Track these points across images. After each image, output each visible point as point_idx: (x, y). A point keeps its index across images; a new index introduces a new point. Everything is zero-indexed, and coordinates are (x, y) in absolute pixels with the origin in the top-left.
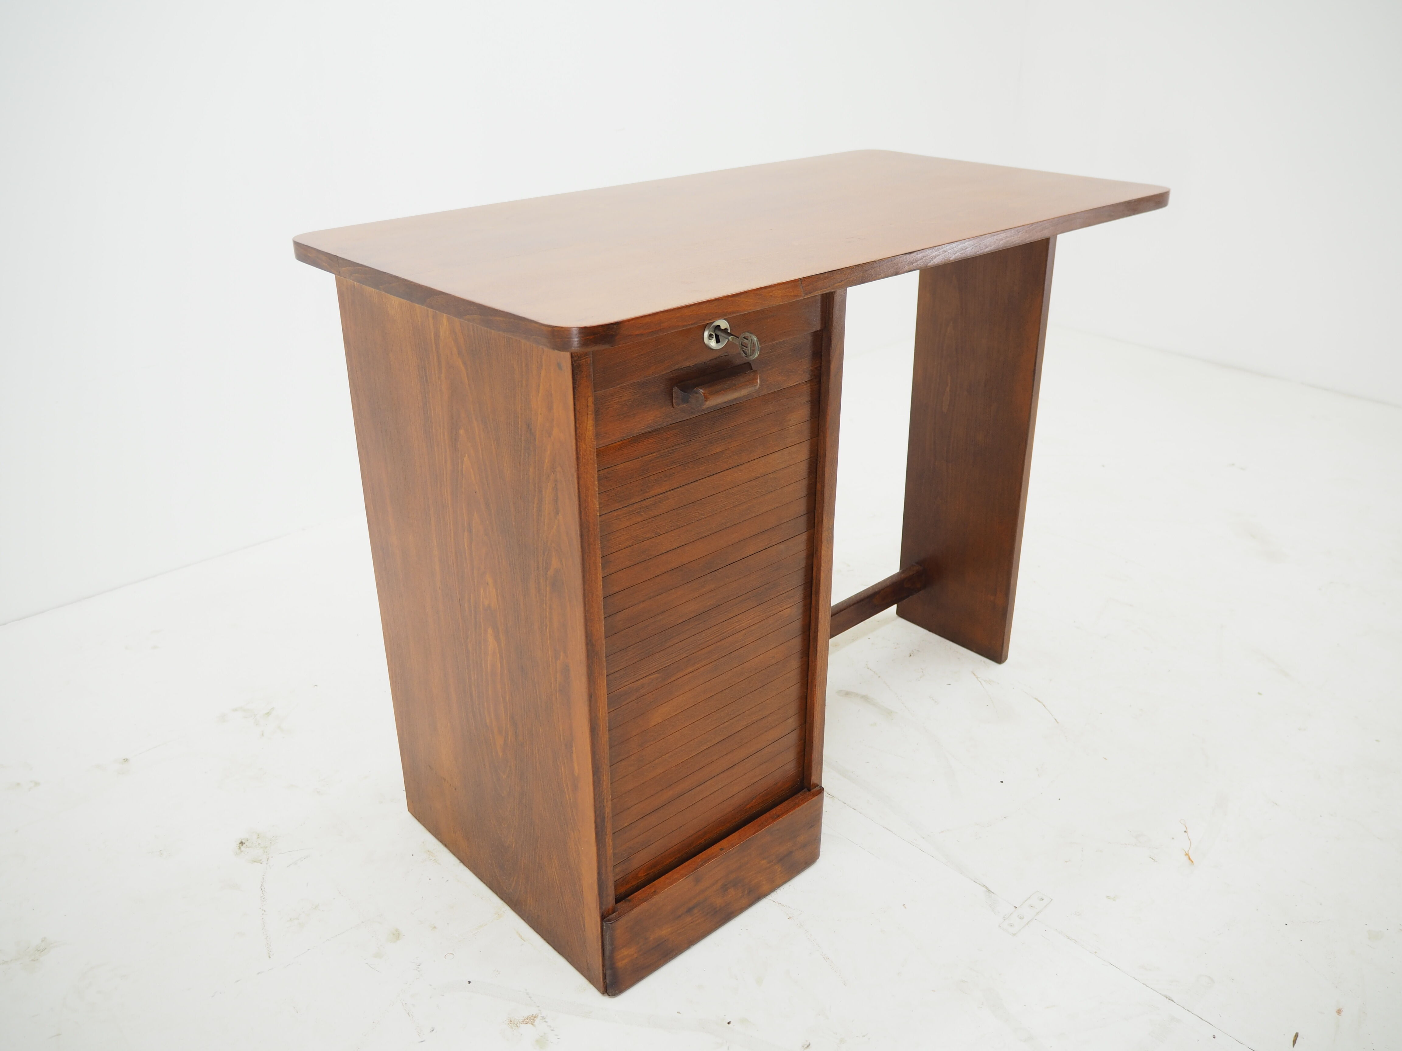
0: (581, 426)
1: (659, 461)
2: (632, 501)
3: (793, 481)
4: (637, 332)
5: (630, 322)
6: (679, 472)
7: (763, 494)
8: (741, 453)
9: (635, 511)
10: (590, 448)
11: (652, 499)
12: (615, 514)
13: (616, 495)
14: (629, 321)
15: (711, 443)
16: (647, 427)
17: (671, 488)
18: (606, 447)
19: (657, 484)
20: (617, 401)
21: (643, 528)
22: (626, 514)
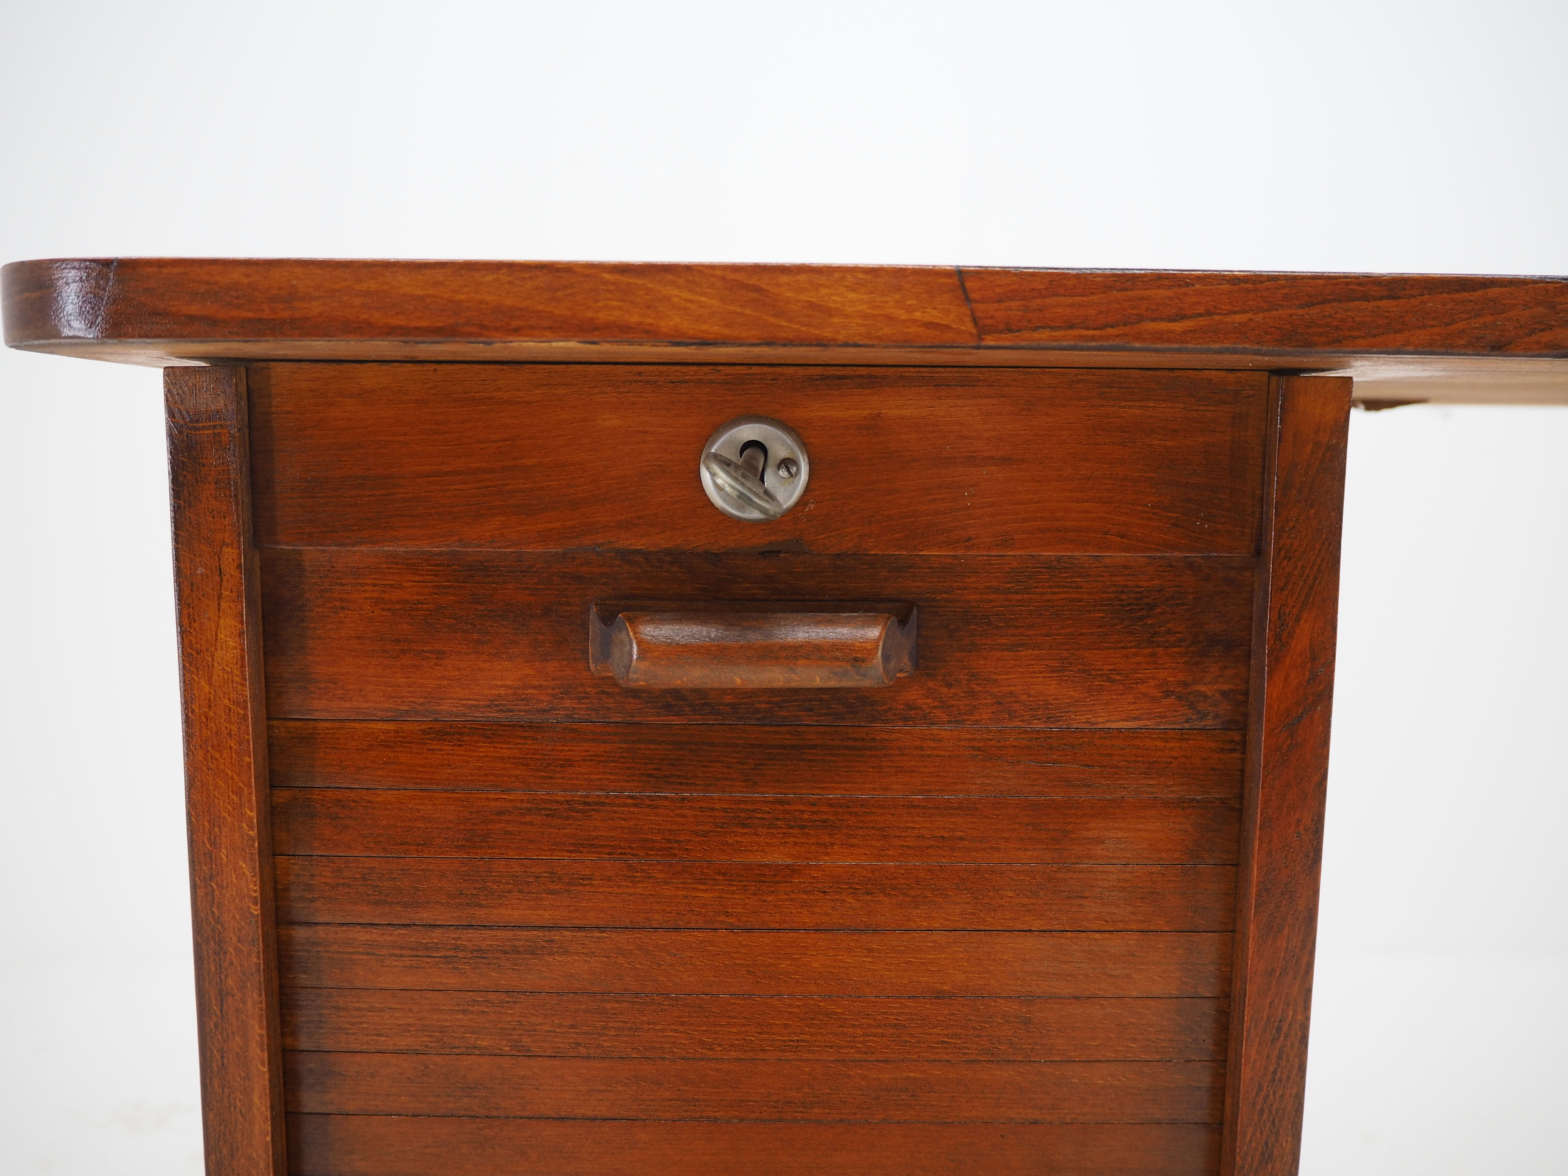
0: (196, 625)
1: (531, 823)
2: (425, 916)
3: (1111, 1055)
4: (194, 309)
5: (165, 271)
6: (609, 879)
7: (971, 1058)
8: (870, 893)
9: (437, 950)
10: (227, 701)
11: (501, 934)
12: (363, 936)
13: (364, 878)
14: (160, 267)
15: (744, 826)
16: (489, 706)
17: (578, 922)
18: (337, 725)
19: (520, 891)
20: (375, 595)
21: (464, 1012)
22: (402, 948)
